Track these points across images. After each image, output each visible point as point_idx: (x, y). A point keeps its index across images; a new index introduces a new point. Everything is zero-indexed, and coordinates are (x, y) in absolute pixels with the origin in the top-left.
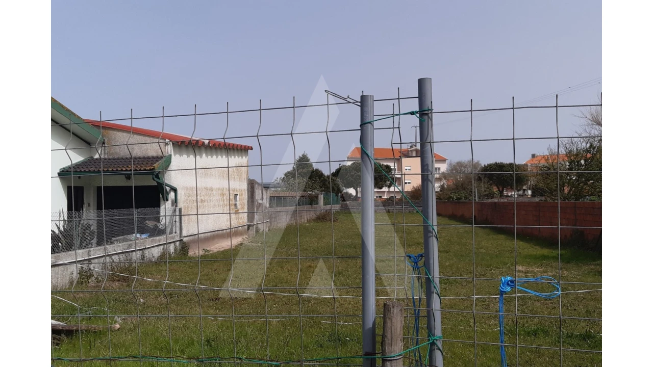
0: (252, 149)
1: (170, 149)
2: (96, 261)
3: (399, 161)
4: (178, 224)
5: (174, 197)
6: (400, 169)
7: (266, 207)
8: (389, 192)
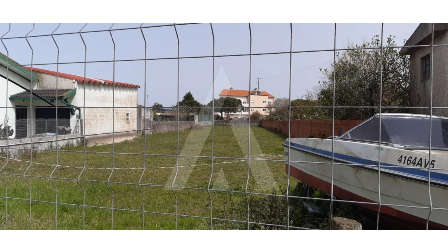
0: (139, 87)
1: (76, 85)
2: (14, 147)
3: (248, 97)
4: (79, 128)
5: (78, 113)
6: (249, 102)
7: (151, 121)
8: (242, 115)
